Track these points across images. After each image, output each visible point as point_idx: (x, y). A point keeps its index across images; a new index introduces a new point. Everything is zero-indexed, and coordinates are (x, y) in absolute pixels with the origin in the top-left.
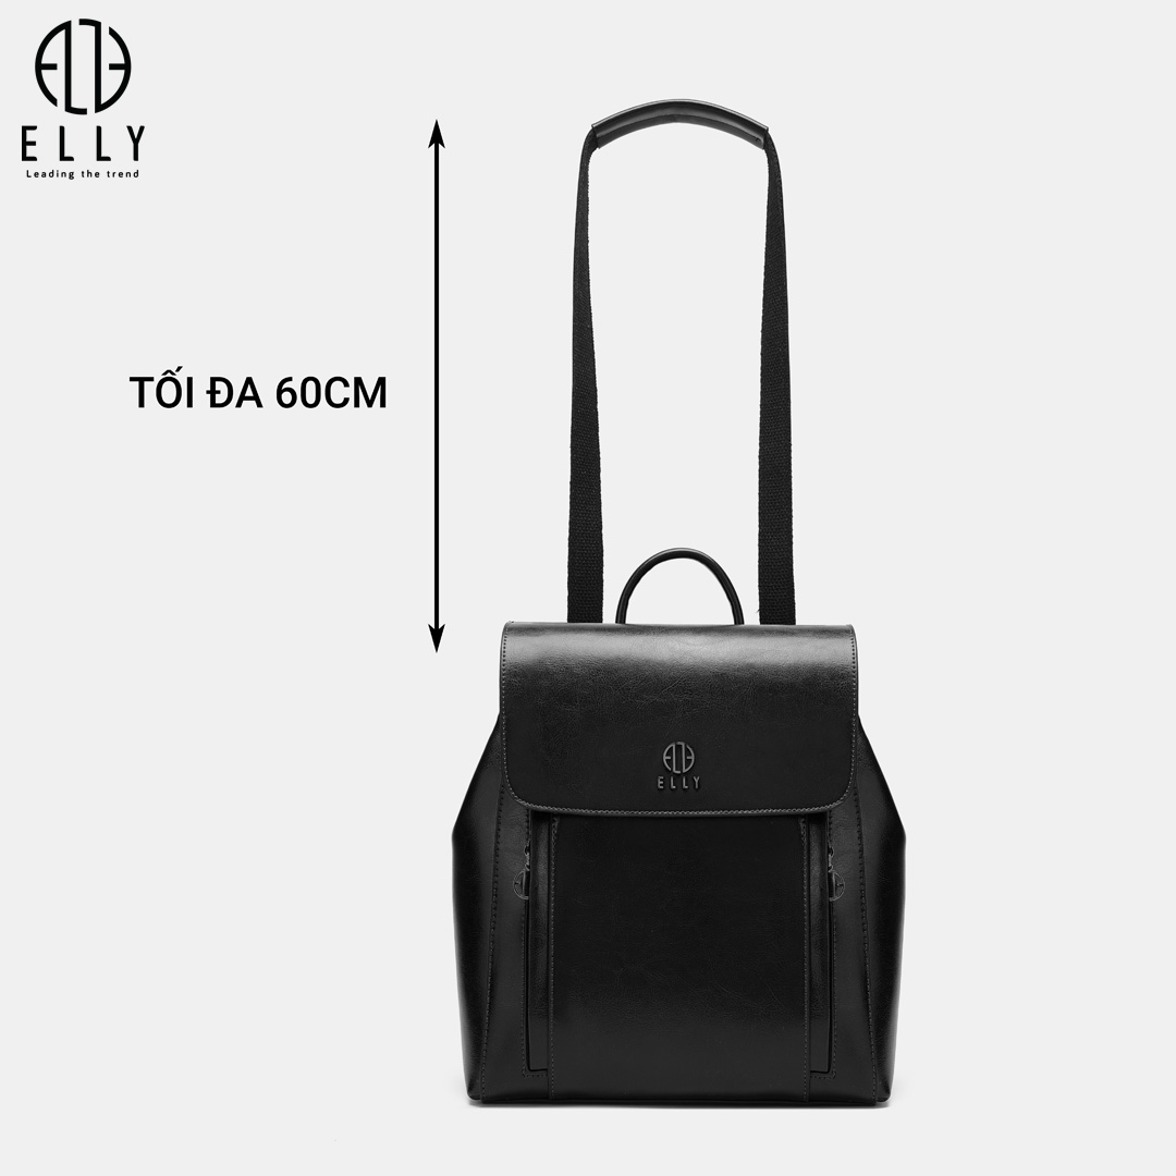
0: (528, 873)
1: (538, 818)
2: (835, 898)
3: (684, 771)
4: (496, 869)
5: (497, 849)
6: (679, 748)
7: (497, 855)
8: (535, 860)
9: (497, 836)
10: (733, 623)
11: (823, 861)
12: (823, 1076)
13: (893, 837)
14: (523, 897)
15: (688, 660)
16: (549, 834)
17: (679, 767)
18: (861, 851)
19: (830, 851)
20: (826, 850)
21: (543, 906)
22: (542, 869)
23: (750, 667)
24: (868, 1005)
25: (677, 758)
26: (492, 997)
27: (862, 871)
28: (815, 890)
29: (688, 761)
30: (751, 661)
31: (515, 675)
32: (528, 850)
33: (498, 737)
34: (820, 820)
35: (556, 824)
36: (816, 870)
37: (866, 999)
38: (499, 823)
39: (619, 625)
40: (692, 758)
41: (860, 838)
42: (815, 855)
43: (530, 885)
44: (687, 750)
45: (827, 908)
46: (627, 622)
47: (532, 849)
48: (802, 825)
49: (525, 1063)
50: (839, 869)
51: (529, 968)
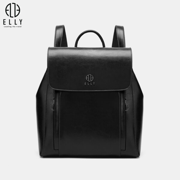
0: (54, 104)
1: (56, 92)
2: (127, 110)
3: (91, 81)
4: (46, 103)
5: (46, 99)
6: (90, 76)
7: (46, 100)
8: (55, 101)
9: (47, 96)
10: (102, 47)
11: (124, 102)
12: (124, 151)
13: (140, 96)
14: (53, 110)
15: (92, 56)
16: (59, 96)
17: (90, 80)
18: (133, 99)
19: (126, 99)
20: (125, 99)
21: (58, 112)
22: (57, 103)
23: (106, 57)
24: (134, 135)
25: (89, 78)
26: (45, 133)
27: (133, 104)
28: (122, 108)
29: (92, 79)
30: (107, 56)
31: (51, 59)
32: (54, 99)
33: (47, 73)
34: (123, 92)
35: (61, 93)
36: (122, 104)
37: (134, 133)
38: (47, 93)
39: (75, 47)
40: (93, 78)
41: (133, 96)
42: (122, 100)
43: (54, 107)
44: (92, 76)
45: (125, 112)
46: (78, 47)
47: (55, 99)
48: (119, 94)
49: (53, 148)
50: (128, 103)
51: (54, 127)
